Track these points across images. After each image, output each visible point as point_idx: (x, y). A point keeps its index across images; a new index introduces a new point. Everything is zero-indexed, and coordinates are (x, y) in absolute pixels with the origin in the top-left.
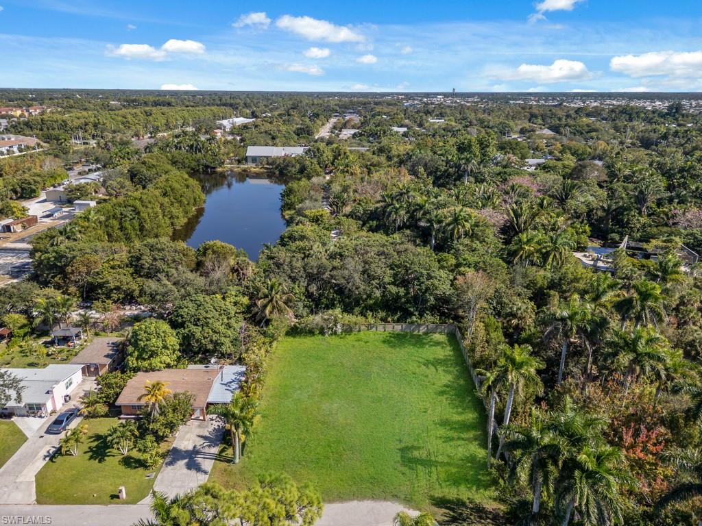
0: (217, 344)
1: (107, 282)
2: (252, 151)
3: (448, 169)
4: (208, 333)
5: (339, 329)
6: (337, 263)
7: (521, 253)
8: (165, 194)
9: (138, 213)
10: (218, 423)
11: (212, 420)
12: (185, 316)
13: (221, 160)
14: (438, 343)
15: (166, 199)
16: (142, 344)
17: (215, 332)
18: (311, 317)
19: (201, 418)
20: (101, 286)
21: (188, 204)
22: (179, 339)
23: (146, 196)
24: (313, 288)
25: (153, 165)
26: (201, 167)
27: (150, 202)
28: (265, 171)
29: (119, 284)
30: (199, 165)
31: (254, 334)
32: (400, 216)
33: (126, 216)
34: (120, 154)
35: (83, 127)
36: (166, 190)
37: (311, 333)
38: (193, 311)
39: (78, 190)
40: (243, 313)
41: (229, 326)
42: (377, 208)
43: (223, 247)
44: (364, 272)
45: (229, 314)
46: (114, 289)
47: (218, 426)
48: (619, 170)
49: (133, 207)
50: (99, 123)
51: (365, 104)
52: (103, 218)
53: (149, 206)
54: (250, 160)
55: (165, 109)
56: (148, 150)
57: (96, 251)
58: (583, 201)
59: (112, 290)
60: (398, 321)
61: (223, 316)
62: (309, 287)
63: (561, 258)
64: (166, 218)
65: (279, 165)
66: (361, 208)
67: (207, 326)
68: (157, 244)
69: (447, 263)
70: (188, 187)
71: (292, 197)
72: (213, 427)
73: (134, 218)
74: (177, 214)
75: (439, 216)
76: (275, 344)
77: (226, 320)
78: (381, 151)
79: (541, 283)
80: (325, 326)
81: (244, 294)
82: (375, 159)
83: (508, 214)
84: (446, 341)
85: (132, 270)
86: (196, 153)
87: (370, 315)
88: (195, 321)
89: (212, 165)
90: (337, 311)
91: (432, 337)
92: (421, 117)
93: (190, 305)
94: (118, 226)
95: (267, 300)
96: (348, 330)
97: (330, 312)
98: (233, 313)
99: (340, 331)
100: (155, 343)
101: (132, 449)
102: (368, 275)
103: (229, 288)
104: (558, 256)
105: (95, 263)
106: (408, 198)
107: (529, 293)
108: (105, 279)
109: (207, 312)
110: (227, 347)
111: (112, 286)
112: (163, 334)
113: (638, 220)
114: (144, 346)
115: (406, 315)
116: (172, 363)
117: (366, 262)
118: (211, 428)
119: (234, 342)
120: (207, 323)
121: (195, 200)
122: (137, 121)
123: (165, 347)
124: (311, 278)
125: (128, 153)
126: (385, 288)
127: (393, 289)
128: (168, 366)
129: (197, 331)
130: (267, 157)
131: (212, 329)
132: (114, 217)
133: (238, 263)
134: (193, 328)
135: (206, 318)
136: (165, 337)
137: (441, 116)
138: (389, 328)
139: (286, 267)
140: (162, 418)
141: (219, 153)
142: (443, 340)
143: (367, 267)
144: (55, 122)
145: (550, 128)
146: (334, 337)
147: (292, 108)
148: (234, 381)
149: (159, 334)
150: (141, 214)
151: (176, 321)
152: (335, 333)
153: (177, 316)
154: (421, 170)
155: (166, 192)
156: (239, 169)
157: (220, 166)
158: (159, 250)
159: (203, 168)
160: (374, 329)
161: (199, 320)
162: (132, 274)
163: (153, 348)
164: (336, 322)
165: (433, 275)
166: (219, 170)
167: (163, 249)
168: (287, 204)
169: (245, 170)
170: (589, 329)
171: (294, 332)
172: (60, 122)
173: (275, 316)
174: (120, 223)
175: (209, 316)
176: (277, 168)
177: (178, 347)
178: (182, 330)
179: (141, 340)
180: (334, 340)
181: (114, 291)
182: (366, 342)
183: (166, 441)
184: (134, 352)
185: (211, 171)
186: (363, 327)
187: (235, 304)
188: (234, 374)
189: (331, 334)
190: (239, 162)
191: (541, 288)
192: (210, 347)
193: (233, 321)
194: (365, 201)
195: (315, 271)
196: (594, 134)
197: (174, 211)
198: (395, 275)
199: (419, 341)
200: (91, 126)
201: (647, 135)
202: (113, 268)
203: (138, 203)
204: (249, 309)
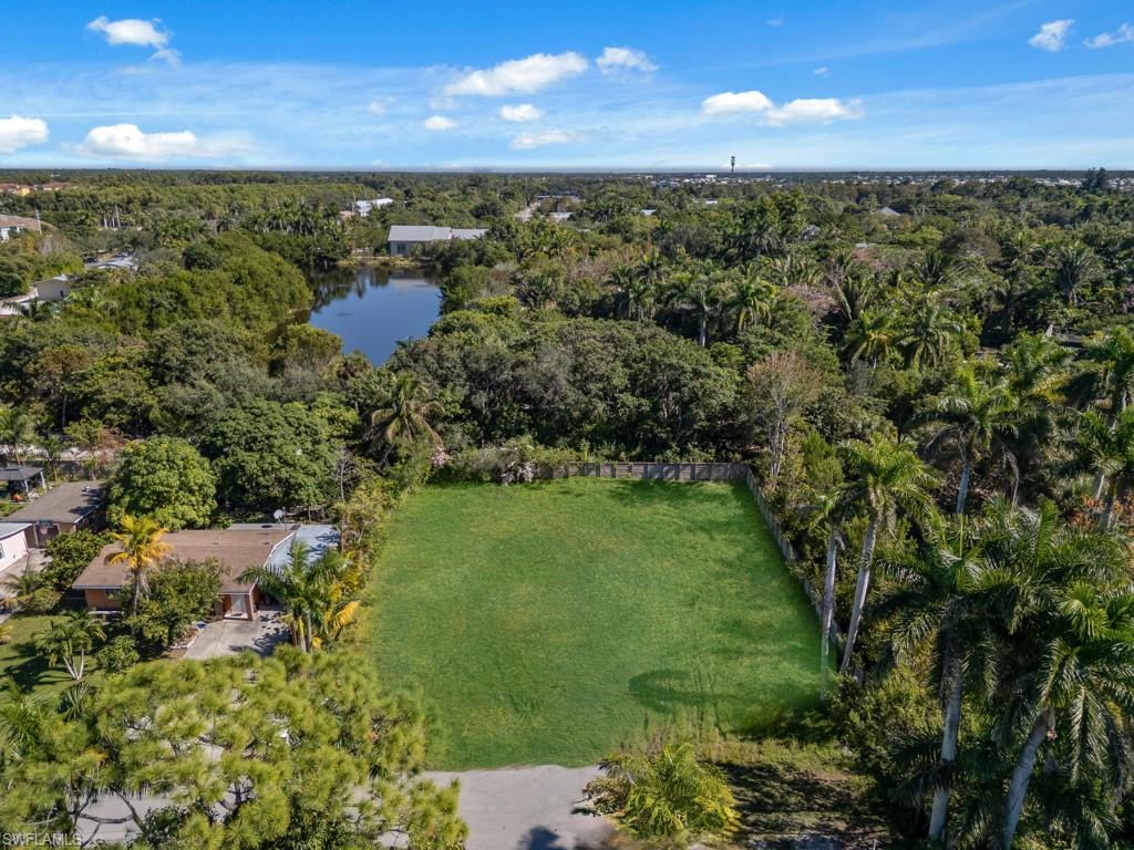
0: (289, 487)
1: (99, 392)
2: (398, 233)
3: (727, 250)
4: (271, 464)
5: (528, 472)
6: (526, 355)
7: (865, 345)
8: (238, 281)
9: (184, 303)
10: (276, 625)
11: (265, 619)
12: (230, 435)
13: (345, 247)
14: (712, 497)
15: (240, 288)
16: (139, 480)
17: (286, 463)
18: (476, 452)
19: (245, 616)
20: (87, 399)
21: (280, 300)
22: (215, 474)
23: (201, 278)
24: (481, 399)
25: (227, 246)
26: (312, 258)
27: (207, 288)
28: (420, 264)
29: (121, 395)
30: (308, 256)
31: (363, 473)
32: (644, 305)
33: (159, 305)
34: (173, 231)
35: (124, 205)
36: (240, 274)
37: (475, 478)
38: (245, 426)
39: (91, 278)
40: (346, 438)
41: (314, 456)
42: (605, 297)
43: (318, 335)
44: (575, 369)
45: (316, 434)
46: (114, 405)
47: (277, 629)
48: (1021, 244)
49: (175, 291)
50: (150, 199)
51: (589, 184)
52: (115, 304)
53: (205, 293)
54: (394, 248)
55: (265, 186)
56: (222, 228)
57: (85, 341)
58: (963, 285)
59: (109, 406)
60: (638, 458)
61: (304, 435)
62: (473, 397)
63: (938, 353)
64: (237, 318)
65: (442, 255)
66: (576, 297)
67: (271, 451)
68: (196, 327)
69: (729, 359)
70: (280, 274)
71: (459, 289)
72: (266, 631)
73: (175, 310)
74: (256, 313)
75: (712, 293)
76: (404, 496)
77: (309, 445)
78: (613, 230)
79: (904, 387)
80: (502, 465)
81: (349, 405)
82: (604, 238)
83: (836, 296)
84: (730, 494)
85: (148, 373)
86: (304, 235)
87: (587, 448)
88: (247, 443)
89: (331, 255)
90: (526, 440)
91: (703, 487)
92: (680, 196)
93: (241, 415)
94: (144, 320)
95: (390, 412)
96: (546, 473)
97: (512, 441)
98: (324, 435)
99: (531, 475)
100: (165, 477)
101: (92, 671)
102: (581, 374)
103: (322, 393)
104: (932, 350)
105: (80, 358)
106: (659, 275)
107: (884, 403)
108: (97, 387)
109: (271, 427)
110: (310, 492)
111: (108, 398)
112: (181, 463)
113: (1062, 313)
114: (143, 483)
115: (653, 447)
116: (200, 521)
117: (577, 352)
118: (259, 635)
119: (326, 487)
120: (271, 446)
121: (292, 296)
122: (214, 199)
123: (184, 486)
124: (478, 380)
125: (186, 230)
126: (614, 399)
127: (629, 399)
128: (191, 525)
129: (251, 462)
130: (423, 243)
131: (280, 458)
132: (139, 305)
133: (345, 365)
134: (242, 454)
135: (268, 438)
136: (185, 468)
137: (713, 196)
138: (621, 471)
139: (428, 358)
140: (154, 606)
141: (342, 235)
142: (724, 492)
143: (581, 360)
144: (78, 198)
145: (893, 207)
146: (518, 486)
147: (470, 185)
148: (314, 550)
149: (173, 462)
150: (189, 303)
151: (213, 443)
152: (522, 480)
153: (215, 435)
154: (682, 250)
155: (241, 277)
156: (376, 262)
157: (344, 257)
158: (199, 338)
159: (314, 260)
160: (593, 473)
161: (255, 440)
162: (147, 380)
163: (160, 488)
164: (523, 460)
165: (703, 370)
166: (343, 263)
167: (207, 335)
168: (451, 302)
169: (385, 264)
170: (1017, 433)
171: (443, 477)
172: (87, 198)
173: (406, 441)
174: (149, 317)
175: (274, 433)
176: (437, 259)
177: (213, 491)
178: (223, 461)
179: (137, 473)
180: (520, 492)
181: (112, 409)
182: (578, 496)
183: (166, 657)
184: (122, 496)
185: (329, 265)
186: (572, 470)
187: (331, 420)
188: (317, 538)
189: (514, 482)
190: (377, 251)
191: (907, 397)
192: (276, 492)
193: (323, 448)
194: (584, 286)
195: (484, 367)
196: (966, 213)
197: (252, 308)
198: (633, 379)
199: (677, 494)
200: (137, 203)
201: (1055, 212)
202: (112, 368)
203: (185, 287)
204: (357, 431)
